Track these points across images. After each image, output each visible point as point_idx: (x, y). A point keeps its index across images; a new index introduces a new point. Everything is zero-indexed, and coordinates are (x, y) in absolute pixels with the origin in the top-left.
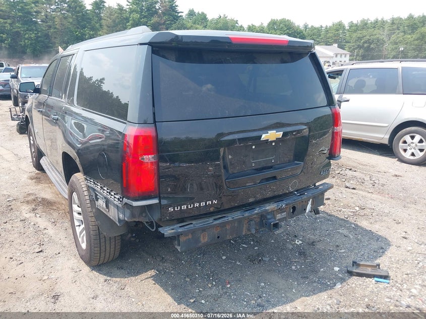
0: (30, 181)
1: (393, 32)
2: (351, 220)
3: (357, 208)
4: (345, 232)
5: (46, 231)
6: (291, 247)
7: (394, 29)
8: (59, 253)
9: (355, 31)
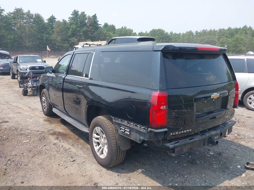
0: (46, 122)
1: (220, 37)
2: (235, 141)
3: (236, 135)
4: (235, 147)
5: (70, 150)
6: (209, 156)
7: (221, 35)
8: (85, 162)
9: (199, 36)
